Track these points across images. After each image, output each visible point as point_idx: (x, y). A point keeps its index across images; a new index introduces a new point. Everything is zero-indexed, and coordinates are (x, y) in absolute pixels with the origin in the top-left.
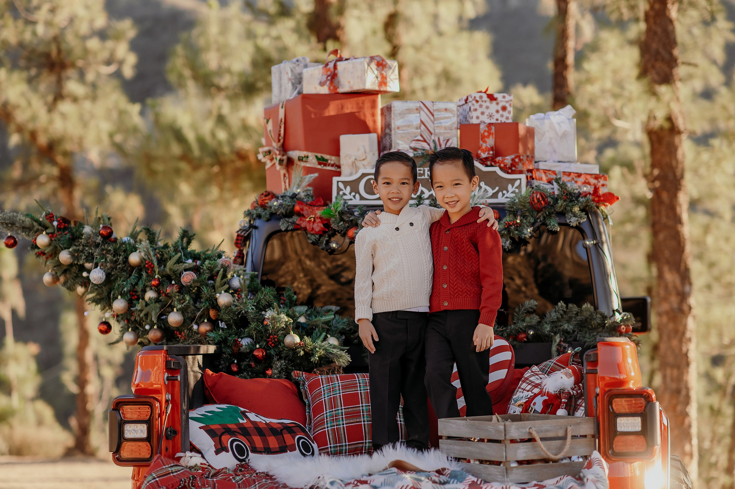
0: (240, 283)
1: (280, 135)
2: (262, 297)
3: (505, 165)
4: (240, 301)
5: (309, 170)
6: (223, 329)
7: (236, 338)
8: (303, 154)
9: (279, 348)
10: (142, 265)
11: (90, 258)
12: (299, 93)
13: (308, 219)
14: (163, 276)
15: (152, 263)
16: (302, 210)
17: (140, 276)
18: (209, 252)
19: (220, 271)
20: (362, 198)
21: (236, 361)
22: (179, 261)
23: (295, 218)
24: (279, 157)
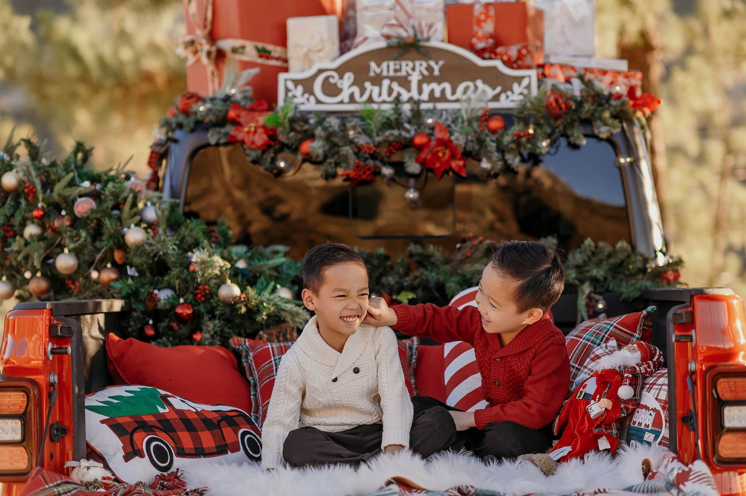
0: (157, 214)
1: (206, 19)
2: (187, 233)
3: (509, 59)
4: (157, 238)
5: (246, 65)
6: (133, 277)
7: (151, 290)
8: (238, 43)
9: (211, 303)
10: (21, 190)
13: (246, 129)
14: (49, 205)
15: (34, 187)
16: (239, 116)
17: (17, 205)
18: (113, 173)
19: (128, 196)
20: (318, 102)
21: (151, 322)
22: (72, 184)
23: (230, 129)
24: (206, 47)
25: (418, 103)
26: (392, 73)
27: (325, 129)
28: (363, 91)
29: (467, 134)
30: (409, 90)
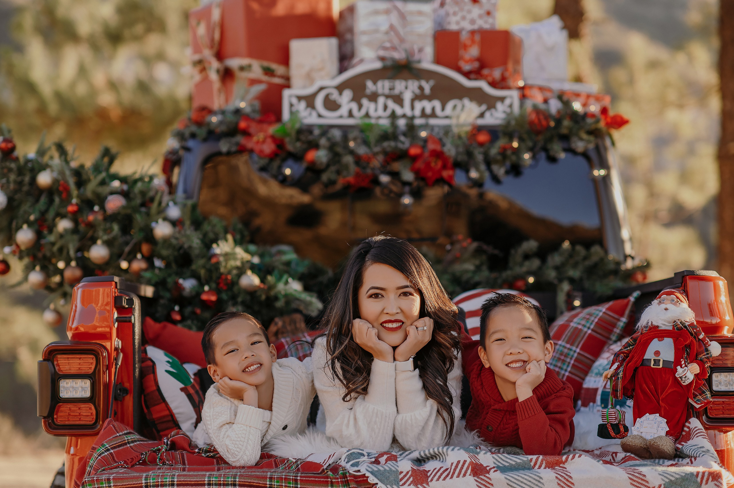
0: (181, 214)
1: (214, 40)
2: (208, 229)
3: (494, 80)
4: (183, 232)
5: (253, 82)
6: (160, 269)
7: (176, 279)
9: (232, 291)
10: (55, 188)
13: (255, 139)
14: (83, 201)
15: (68, 185)
16: (248, 127)
17: (51, 201)
18: (138, 176)
20: (320, 116)
21: (177, 308)
22: (103, 183)
23: (240, 139)
24: (215, 64)
25: (413, 118)
26: (387, 91)
27: (329, 139)
28: (360, 106)
29: (457, 147)
30: (402, 107)
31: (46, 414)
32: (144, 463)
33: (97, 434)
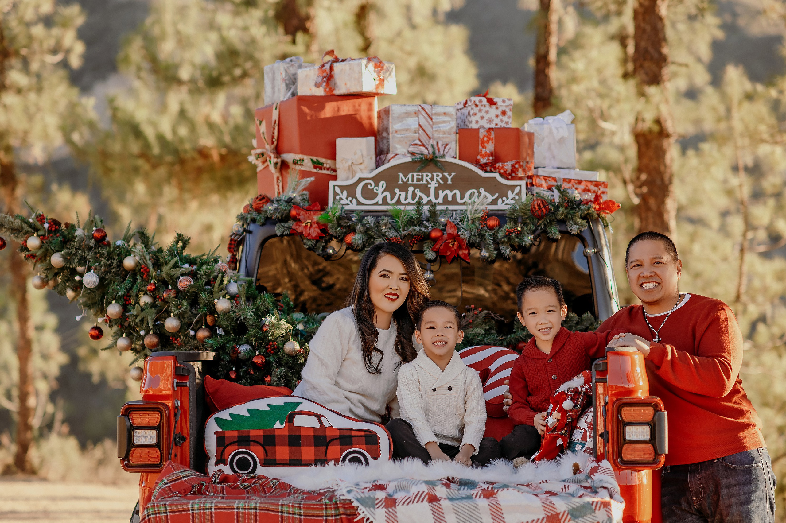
0: (239, 290)
1: (273, 137)
2: (260, 304)
3: (505, 172)
4: (239, 306)
5: (305, 174)
6: (220, 335)
7: (234, 345)
8: (298, 157)
9: (278, 355)
10: (137, 269)
11: (83, 261)
12: (293, 94)
13: (304, 224)
14: (159, 281)
15: (148, 268)
16: (299, 214)
17: (135, 281)
18: (205, 257)
19: (218, 276)
20: (359, 203)
21: (234, 368)
22: (176, 266)
23: (291, 223)
24: (274, 160)
25: (434, 205)
26: (415, 182)
27: (363, 225)
28: (393, 195)
29: (471, 231)
30: (428, 195)
31: (123, 457)
32: (194, 493)
33: (160, 471)
